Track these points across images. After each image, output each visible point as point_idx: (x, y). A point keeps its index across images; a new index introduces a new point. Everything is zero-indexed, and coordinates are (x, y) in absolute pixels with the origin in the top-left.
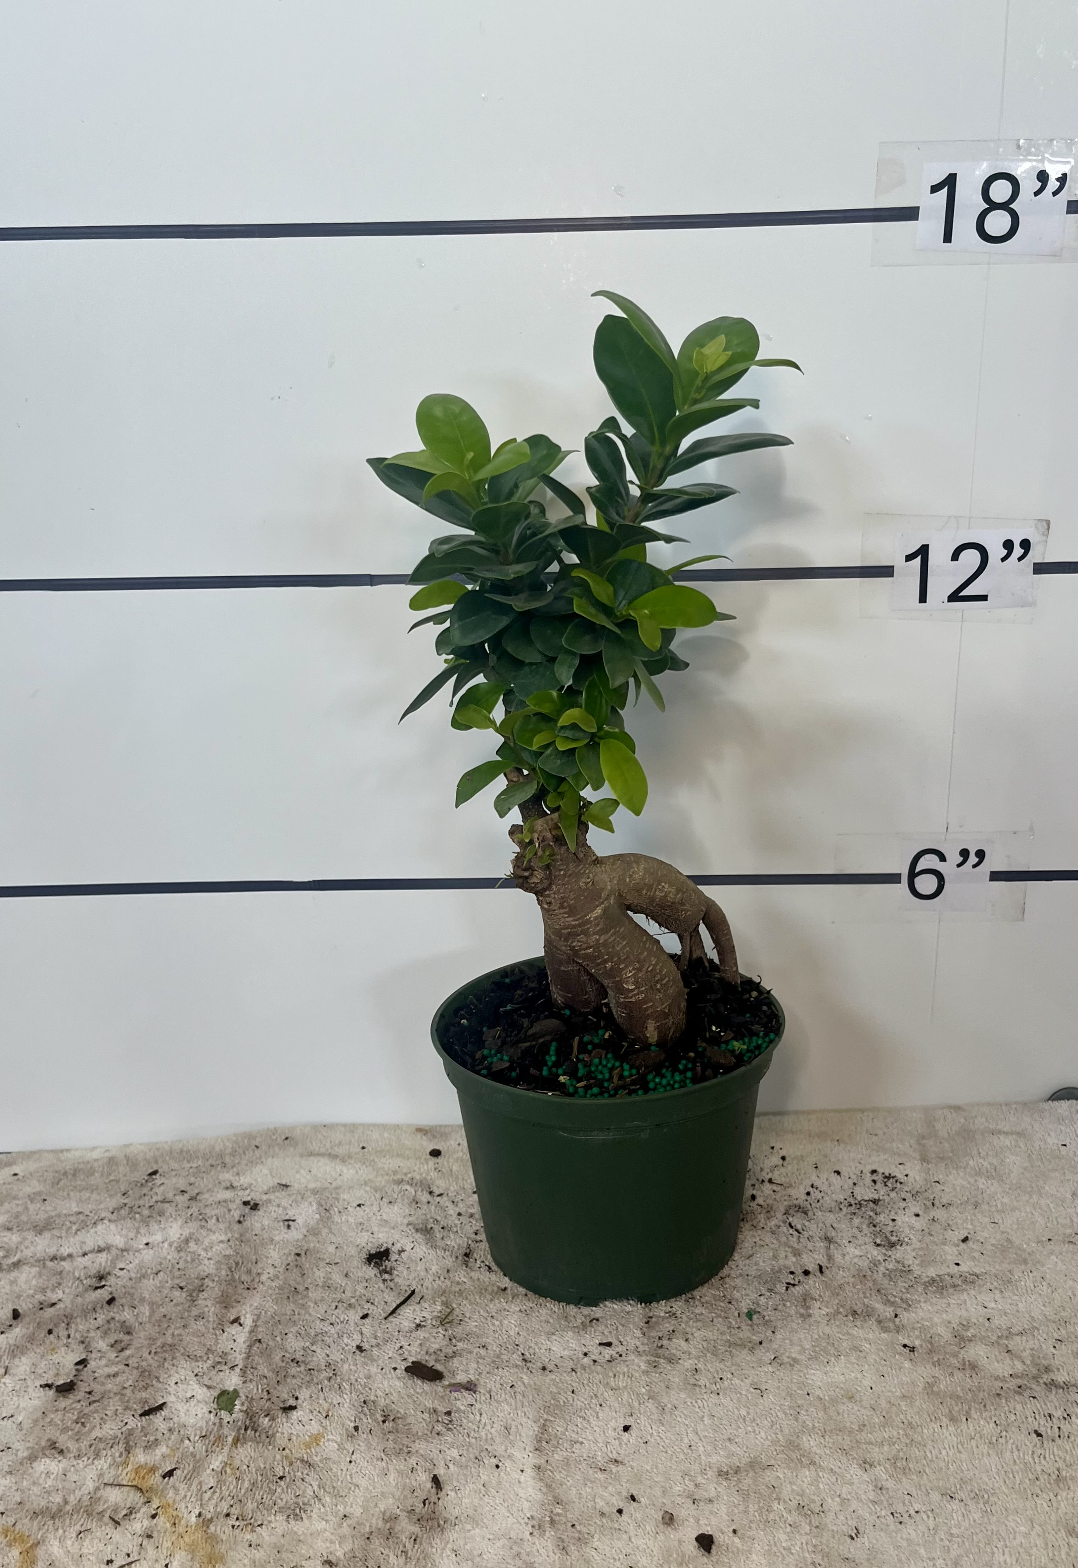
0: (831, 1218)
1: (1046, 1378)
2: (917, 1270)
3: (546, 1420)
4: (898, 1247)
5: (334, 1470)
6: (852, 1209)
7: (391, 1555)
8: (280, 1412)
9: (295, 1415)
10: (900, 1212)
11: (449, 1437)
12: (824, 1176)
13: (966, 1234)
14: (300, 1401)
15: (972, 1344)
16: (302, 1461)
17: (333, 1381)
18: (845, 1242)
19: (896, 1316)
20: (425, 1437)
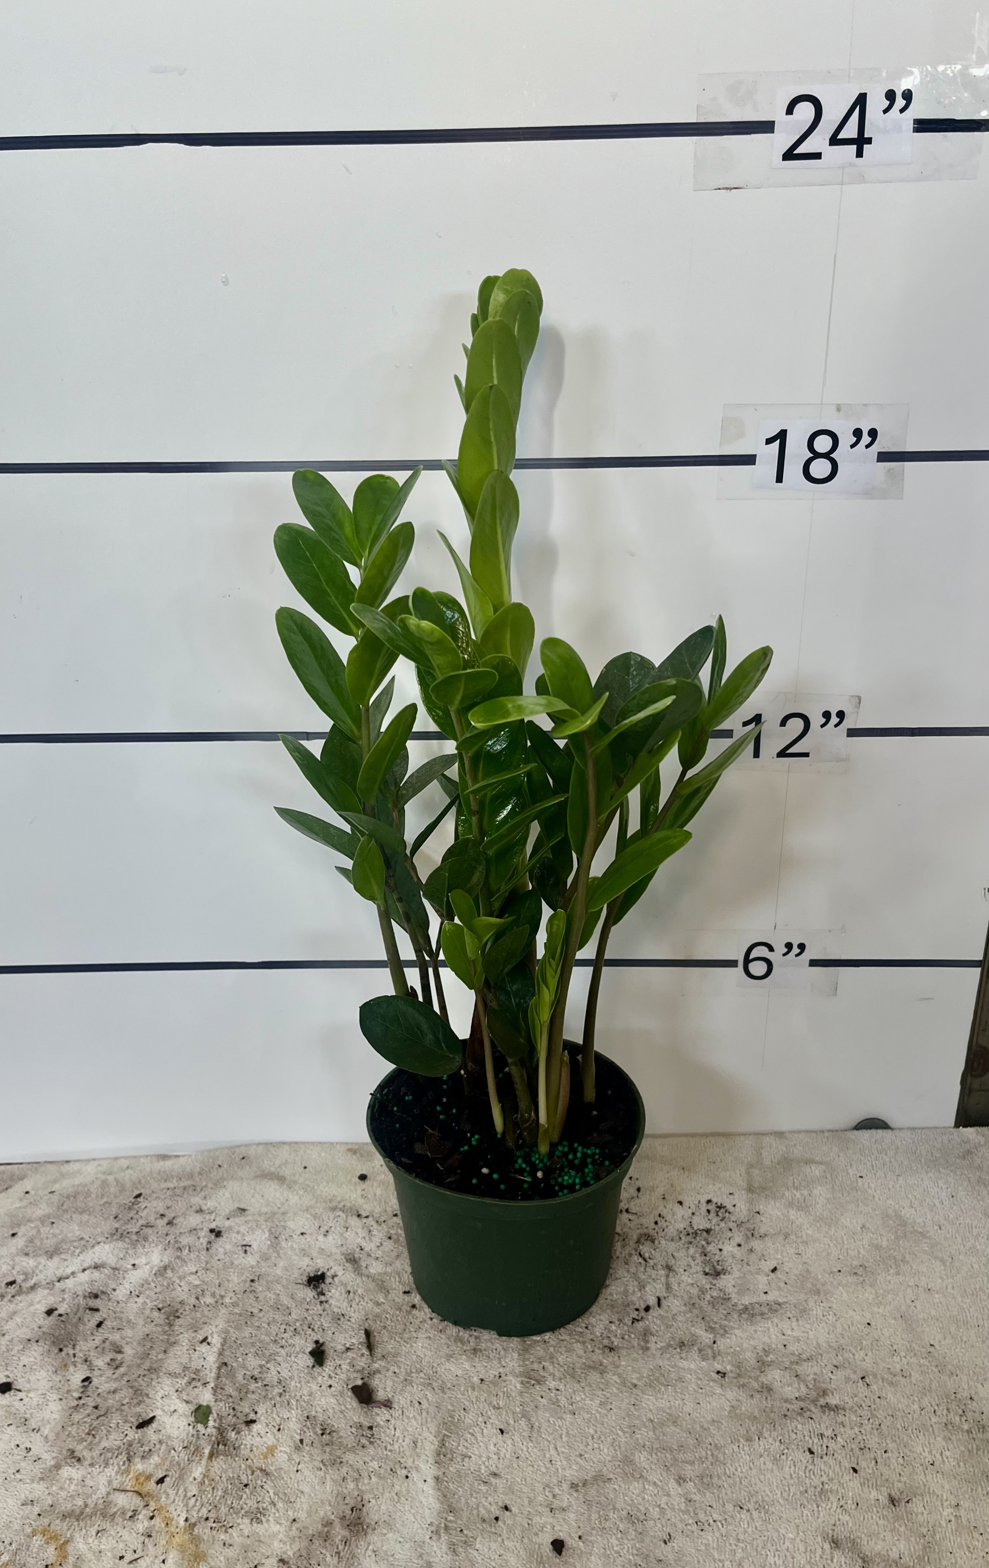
0: (672, 1247)
1: (822, 1401)
2: (735, 1298)
3: (445, 1435)
4: (722, 1276)
5: (285, 1479)
6: (690, 1238)
7: (328, 1555)
8: (244, 1425)
9: (255, 1427)
10: (726, 1241)
11: (371, 1450)
12: (670, 1206)
13: (776, 1265)
14: (258, 1415)
15: (771, 1368)
16: (261, 1470)
17: (283, 1398)
18: (682, 1270)
19: (714, 1342)
20: (352, 1450)
